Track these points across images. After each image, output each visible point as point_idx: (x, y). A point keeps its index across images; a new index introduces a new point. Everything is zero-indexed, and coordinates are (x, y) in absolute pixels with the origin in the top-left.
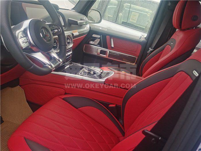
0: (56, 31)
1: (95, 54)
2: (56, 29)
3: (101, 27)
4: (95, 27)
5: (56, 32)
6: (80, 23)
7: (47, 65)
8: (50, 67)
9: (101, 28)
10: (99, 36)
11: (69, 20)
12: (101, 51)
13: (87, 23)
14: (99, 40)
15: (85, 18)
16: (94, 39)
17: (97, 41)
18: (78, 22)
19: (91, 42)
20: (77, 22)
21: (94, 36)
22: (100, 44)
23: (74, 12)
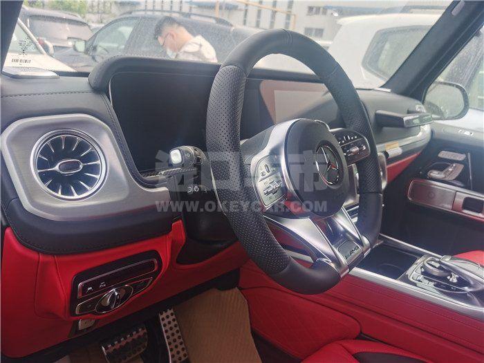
0: (355, 149)
1: (447, 207)
2: (356, 144)
3: (466, 130)
4: (449, 131)
5: (356, 153)
6: (408, 121)
7: (324, 260)
8: (333, 265)
9: (467, 133)
10: (461, 157)
11: (377, 115)
12: (467, 200)
13: (423, 121)
14: (461, 167)
15: (420, 108)
16: (443, 165)
17: (454, 171)
18: (405, 119)
19: (435, 174)
20: (401, 119)
21: (444, 154)
22: (463, 180)
23: (388, 94)
